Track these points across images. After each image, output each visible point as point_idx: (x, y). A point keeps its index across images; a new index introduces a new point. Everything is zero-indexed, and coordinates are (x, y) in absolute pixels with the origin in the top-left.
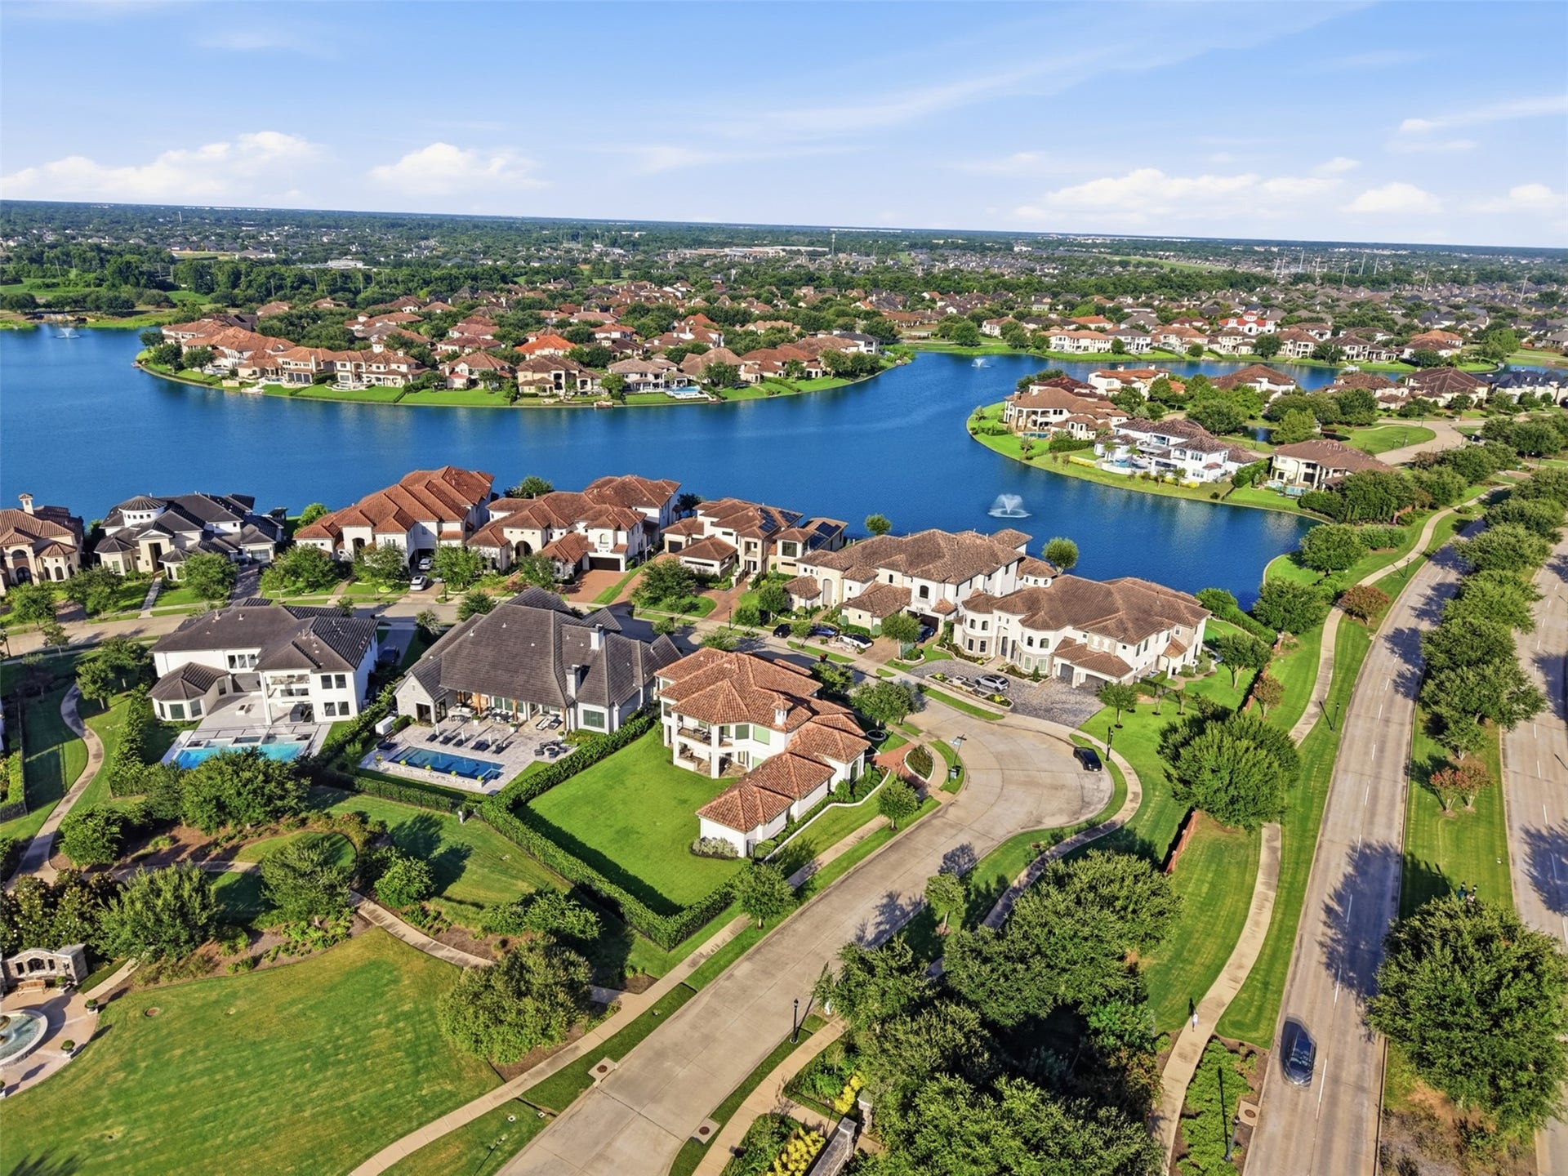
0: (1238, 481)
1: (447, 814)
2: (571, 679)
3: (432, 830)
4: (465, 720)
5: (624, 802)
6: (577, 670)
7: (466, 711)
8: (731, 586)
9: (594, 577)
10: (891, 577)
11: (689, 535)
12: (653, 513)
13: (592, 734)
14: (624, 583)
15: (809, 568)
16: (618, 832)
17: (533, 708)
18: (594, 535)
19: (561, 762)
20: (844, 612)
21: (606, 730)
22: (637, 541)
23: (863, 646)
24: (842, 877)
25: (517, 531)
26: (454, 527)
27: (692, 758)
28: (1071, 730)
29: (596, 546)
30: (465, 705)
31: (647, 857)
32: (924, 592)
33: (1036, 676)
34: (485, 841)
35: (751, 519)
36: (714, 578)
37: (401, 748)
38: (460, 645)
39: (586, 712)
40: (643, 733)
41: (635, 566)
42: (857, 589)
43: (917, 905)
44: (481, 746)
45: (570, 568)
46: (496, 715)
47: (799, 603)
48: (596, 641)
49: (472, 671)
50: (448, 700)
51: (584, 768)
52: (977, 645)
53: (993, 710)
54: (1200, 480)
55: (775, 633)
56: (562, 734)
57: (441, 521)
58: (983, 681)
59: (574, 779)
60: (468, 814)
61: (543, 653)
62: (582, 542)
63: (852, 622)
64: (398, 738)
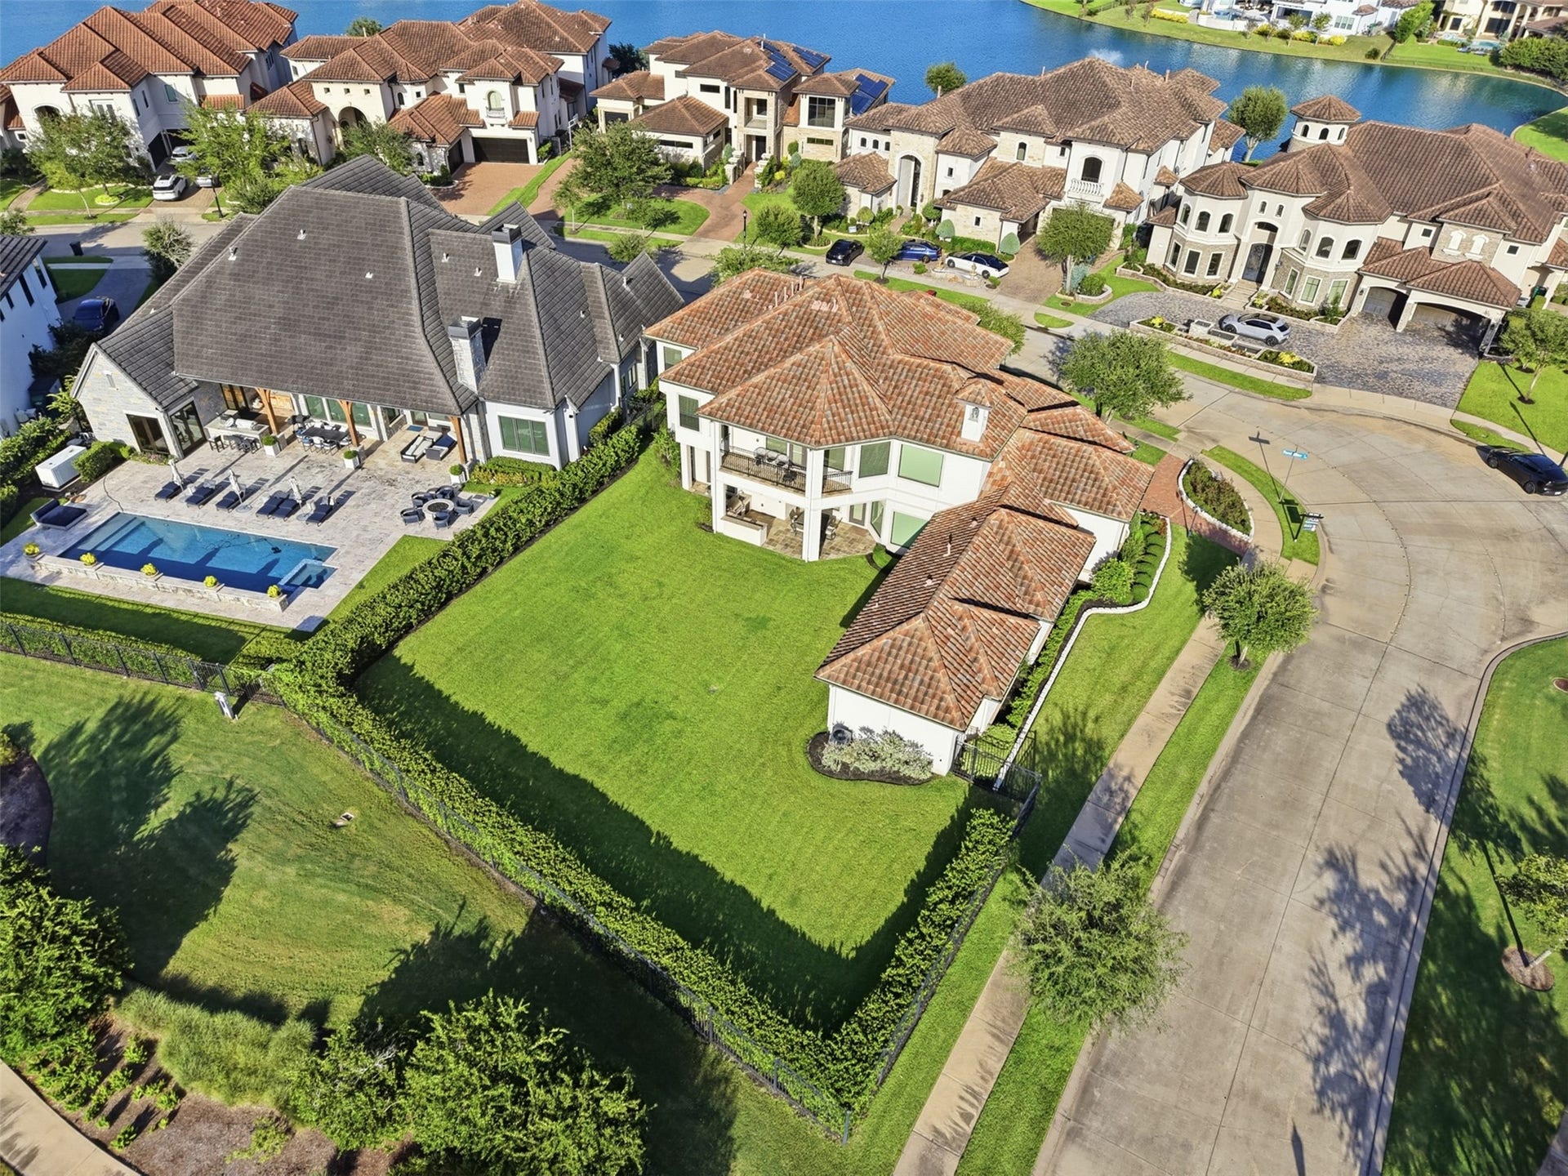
0: (1397, 33)
1: (195, 694)
2: (463, 350)
3: (153, 744)
4: (248, 446)
5: (625, 634)
6: (472, 328)
7: (245, 426)
8: (725, 181)
9: (485, 173)
10: (1023, 146)
11: (639, 100)
12: (573, 65)
13: (523, 467)
14: (539, 184)
15: (871, 137)
16: (624, 717)
17: (391, 416)
18: (476, 96)
19: (465, 540)
20: (946, 215)
21: (553, 459)
22: (552, 111)
23: (994, 272)
24: (1192, 812)
25: (337, 88)
26: (223, 88)
27: (749, 516)
28: (1448, 413)
29: (483, 116)
30: (246, 413)
31: (709, 789)
32: (1092, 169)
33: (1327, 314)
34: (289, 770)
35: (749, 61)
36: (694, 169)
37: (96, 519)
38: (210, 282)
39: (504, 422)
40: (632, 461)
41: (552, 154)
42: (964, 172)
43: (1409, 882)
44: (281, 506)
45: (440, 155)
46: (313, 432)
47: (859, 202)
48: (507, 265)
49: (243, 338)
50: (202, 405)
51: (517, 549)
52: (1203, 264)
53: (1281, 381)
54: (1346, 32)
55: (830, 256)
56: (459, 470)
57: (198, 75)
58: (1241, 327)
59: (498, 579)
60: (246, 693)
61: (391, 291)
62: (457, 109)
63: (960, 232)
64: (93, 494)
